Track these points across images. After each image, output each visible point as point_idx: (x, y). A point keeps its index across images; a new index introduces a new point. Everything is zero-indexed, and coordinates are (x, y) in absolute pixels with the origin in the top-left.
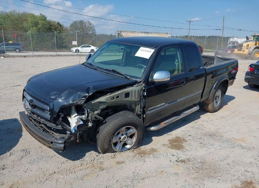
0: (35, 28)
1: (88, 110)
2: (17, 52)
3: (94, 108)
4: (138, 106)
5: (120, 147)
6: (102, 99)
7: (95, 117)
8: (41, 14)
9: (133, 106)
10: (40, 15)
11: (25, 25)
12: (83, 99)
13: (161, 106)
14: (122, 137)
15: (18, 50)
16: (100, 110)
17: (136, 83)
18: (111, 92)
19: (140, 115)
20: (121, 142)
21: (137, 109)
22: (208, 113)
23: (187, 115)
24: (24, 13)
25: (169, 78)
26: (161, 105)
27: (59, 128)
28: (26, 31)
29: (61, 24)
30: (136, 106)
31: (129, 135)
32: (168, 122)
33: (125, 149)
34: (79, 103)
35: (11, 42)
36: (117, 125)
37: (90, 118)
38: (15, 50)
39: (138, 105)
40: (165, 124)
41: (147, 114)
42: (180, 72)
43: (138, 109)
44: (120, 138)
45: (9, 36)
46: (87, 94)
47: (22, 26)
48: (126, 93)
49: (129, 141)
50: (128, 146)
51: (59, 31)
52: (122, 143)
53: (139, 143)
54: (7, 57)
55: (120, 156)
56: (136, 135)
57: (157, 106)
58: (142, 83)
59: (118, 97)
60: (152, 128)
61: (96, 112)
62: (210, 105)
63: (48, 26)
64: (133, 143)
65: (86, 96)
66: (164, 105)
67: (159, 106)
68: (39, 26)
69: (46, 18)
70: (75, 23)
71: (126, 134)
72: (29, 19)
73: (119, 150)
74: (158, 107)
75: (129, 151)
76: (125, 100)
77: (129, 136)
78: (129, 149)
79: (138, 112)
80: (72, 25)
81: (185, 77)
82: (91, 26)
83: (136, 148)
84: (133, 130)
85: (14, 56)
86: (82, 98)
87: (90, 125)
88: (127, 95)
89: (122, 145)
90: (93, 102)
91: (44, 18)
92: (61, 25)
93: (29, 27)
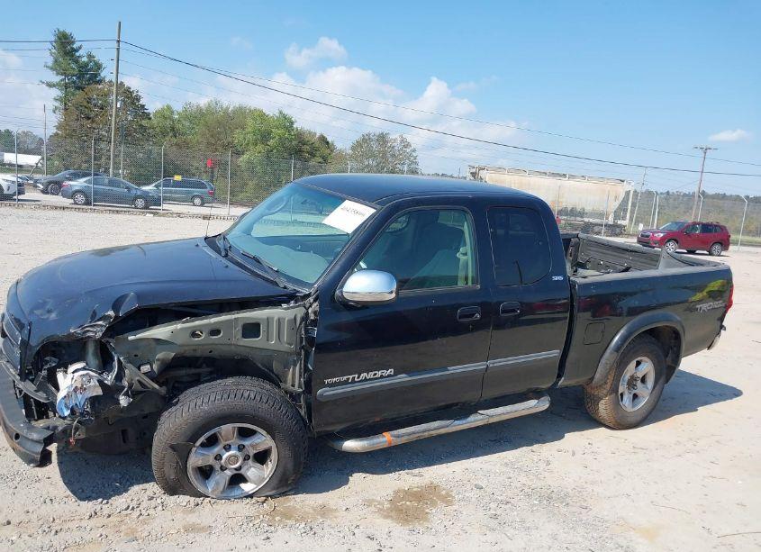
0: (260, 147)
1: (121, 358)
2: (194, 205)
3: (139, 354)
4: (294, 370)
5: (217, 483)
6: (161, 332)
7: (139, 381)
8: (281, 113)
9: (276, 366)
10: (277, 115)
11: (238, 137)
12: (101, 326)
13: (376, 379)
14: (226, 455)
15: (197, 201)
16: (159, 363)
17: (291, 297)
18: (195, 315)
19: (299, 395)
20: (223, 469)
21: (290, 376)
22: (602, 430)
23: (492, 421)
24: (240, 108)
25: (392, 292)
26: (379, 374)
27: (41, 398)
28: (238, 153)
29: (329, 140)
30: (286, 366)
31: (252, 452)
32: (409, 434)
33: (236, 492)
34: (91, 334)
35: (178, 178)
36: (202, 414)
37: (125, 383)
38: (190, 200)
39: (295, 366)
40: (398, 436)
41: (322, 395)
42: (470, 283)
43: (294, 379)
44: (218, 457)
45: (196, 164)
46: (111, 313)
47: (230, 139)
48: (248, 322)
49: (252, 471)
50: (247, 487)
51: (321, 160)
52: (229, 473)
53: (286, 484)
54: (163, 215)
55: (214, 512)
56: (274, 456)
57: (364, 375)
58: (311, 299)
59: (215, 332)
60: (351, 445)
61: (146, 368)
62: (602, 402)
63: (294, 143)
64: (264, 479)
65: (110, 317)
66: (389, 376)
67: (371, 375)
68: (271, 142)
69: (292, 123)
70: (366, 140)
71: (241, 448)
72: (250, 122)
73: (213, 491)
74: (366, 380)
75: (248, 500)
76: (242, 344)
77: (251, 455)
78: (251, 496)
79: (293, 386)
80: (357, 146)
81: (479, 301)
82: (408, 150)
83: (272, 497)
84: (263, 440)
85: (179, 215)
86: (99, 320)
87: (124, 401)
88: (252, 329)
89: (228, 478)
90: (131, 338)
91: (286, 123)
92: (328, 143)
93: (248, 144)
